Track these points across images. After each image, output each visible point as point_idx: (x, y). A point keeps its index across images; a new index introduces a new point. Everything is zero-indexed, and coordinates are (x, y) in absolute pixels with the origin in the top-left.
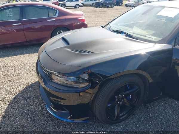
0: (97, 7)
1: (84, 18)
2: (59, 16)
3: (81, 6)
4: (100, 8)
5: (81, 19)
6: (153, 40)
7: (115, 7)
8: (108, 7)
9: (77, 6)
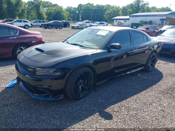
0: (46, 28)
1: (42, 37)
2: (19, 34)
3: (30, 27)
4: (49, 29)
5: (39, 37)
6: (95, 48)
7: (63, 29)
8: (56, 28)
9: (27, 27)
